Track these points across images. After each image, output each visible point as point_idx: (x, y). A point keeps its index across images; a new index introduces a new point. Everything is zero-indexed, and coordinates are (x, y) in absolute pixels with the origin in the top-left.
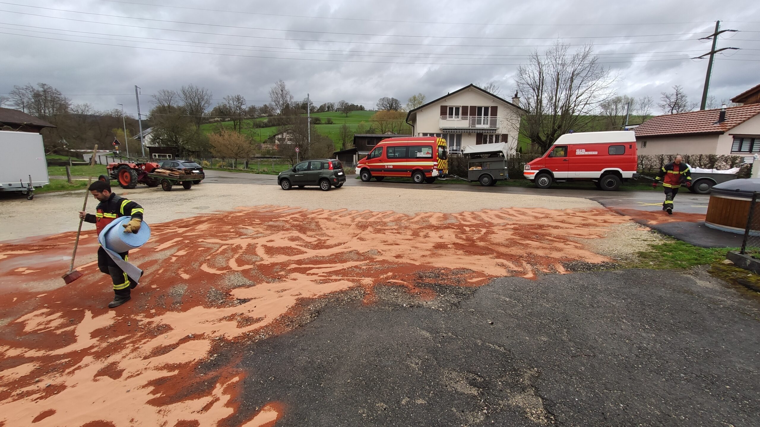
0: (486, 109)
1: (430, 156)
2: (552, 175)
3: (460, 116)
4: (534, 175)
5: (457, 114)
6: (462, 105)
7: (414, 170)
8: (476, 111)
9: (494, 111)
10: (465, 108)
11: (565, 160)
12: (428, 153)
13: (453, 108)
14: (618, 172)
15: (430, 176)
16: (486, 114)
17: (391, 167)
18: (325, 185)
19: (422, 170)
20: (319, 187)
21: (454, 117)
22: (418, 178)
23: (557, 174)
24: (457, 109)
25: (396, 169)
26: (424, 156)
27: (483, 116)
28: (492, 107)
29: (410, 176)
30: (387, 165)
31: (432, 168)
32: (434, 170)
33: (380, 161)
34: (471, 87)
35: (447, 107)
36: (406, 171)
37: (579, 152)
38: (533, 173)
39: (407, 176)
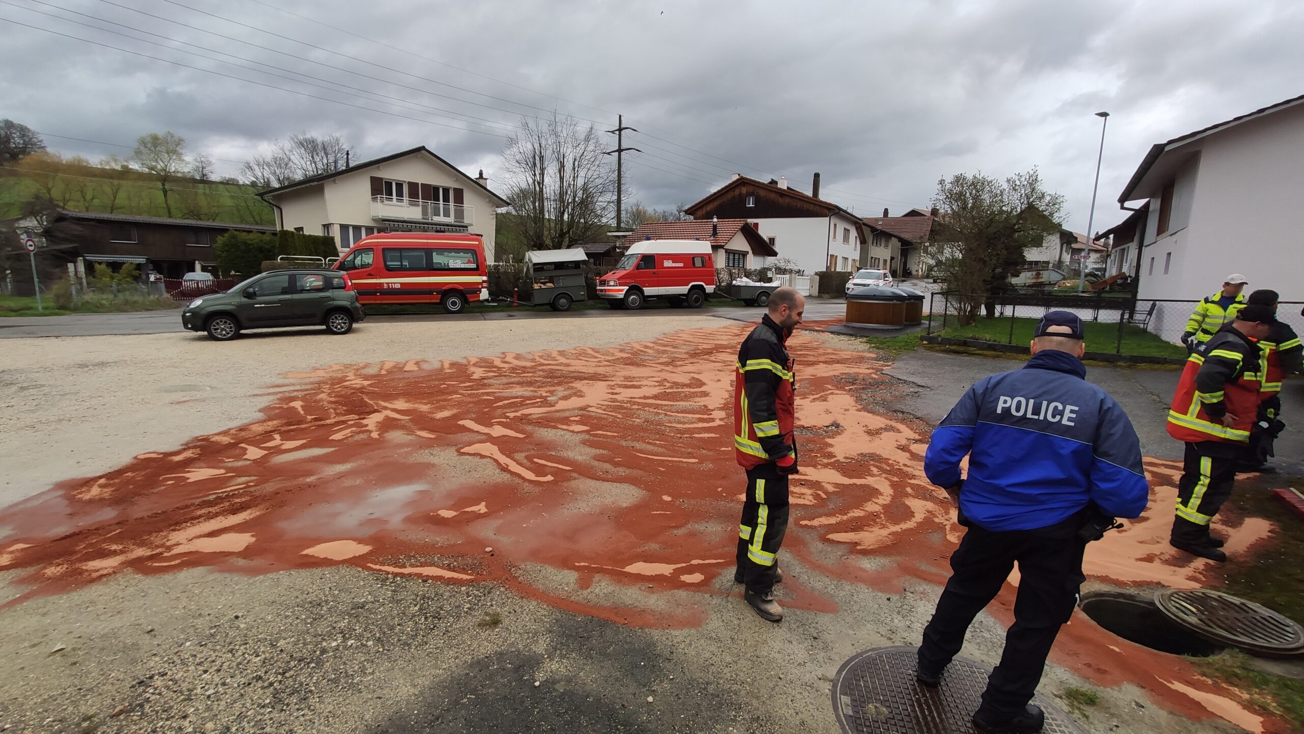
0: (446, 191)
1: (474, 266)
2: (642, 292)
3: (406, 198)
4: (624, 292)
5: (400, 194)
6: (408, 180)
7: (445, 291)
8: (431, 193)
9: (459, 196)
10: (413, 187)
11: (654, 273)
12: (469, 262)
13: (391, 183)
14: (702, 286)
15: (477, 299)
16: (446, 199)
17: (398, 286)
18: (339, 322)
19: (461, 290)
20: (324, 327)
21: (395, 200)
22: (454, 303)
23: (648, 291)
24: (399, 186)
25: (406, 290)
26: (463, 266)
27: (441, 202)
28: (455, 189)
29: (438, 301)
30: (388, 284)
31: (480, 287)
32: (483, 290)
33: (370, 276)
34: (423, 152)
35: (381, 179)
36: (431, 293)
37: (668, 264)
38: (622, 290)
39: (433, 301)
